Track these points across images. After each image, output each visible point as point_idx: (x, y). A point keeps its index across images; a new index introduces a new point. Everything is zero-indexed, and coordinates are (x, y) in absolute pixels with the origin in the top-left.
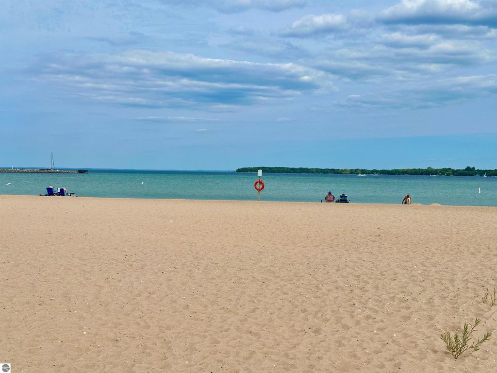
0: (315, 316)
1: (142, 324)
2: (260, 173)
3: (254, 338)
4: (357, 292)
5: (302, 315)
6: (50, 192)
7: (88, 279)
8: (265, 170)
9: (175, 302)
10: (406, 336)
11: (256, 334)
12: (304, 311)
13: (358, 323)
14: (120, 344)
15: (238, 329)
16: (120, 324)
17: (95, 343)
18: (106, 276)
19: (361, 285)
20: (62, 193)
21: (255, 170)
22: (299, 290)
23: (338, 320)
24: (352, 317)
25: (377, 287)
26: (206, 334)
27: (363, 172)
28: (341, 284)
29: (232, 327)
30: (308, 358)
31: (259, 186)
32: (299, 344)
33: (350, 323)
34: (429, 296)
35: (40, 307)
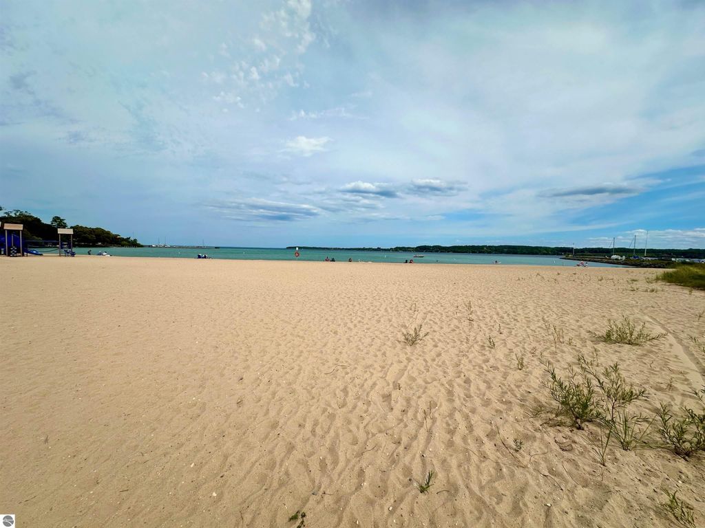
0: (333, 323)
1: (235, 333)
2: (297, 249)
3: (302, 340)
4: (350, 306)
5: (326, 322)
6: (199, 257)
7: (207, 304)
8: (299, 248)
9: (255, 317)
10: (382, 332)
11: (302, 337)
12: (326, 320)
13: (355, 326)
14: (218, 350)
15: (291, 334)
16: (221, 334)
17: (202, 350)
18: (218, 301)
19: (352, 303)
20: (205, 257)
21: (295, 248)
22: (323, 307)
23: (345, 324)
24: (352, 322)
25: (359, 304)
26: (273, 339)
27: (339, 249)
28: (342, 302)
29: (288, 333)
30: (334, 353)
31: (297, 255)
32: (327, 342)
33: (352, 327)
34: (384, 308)
35: (174, 324)
